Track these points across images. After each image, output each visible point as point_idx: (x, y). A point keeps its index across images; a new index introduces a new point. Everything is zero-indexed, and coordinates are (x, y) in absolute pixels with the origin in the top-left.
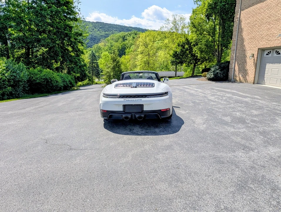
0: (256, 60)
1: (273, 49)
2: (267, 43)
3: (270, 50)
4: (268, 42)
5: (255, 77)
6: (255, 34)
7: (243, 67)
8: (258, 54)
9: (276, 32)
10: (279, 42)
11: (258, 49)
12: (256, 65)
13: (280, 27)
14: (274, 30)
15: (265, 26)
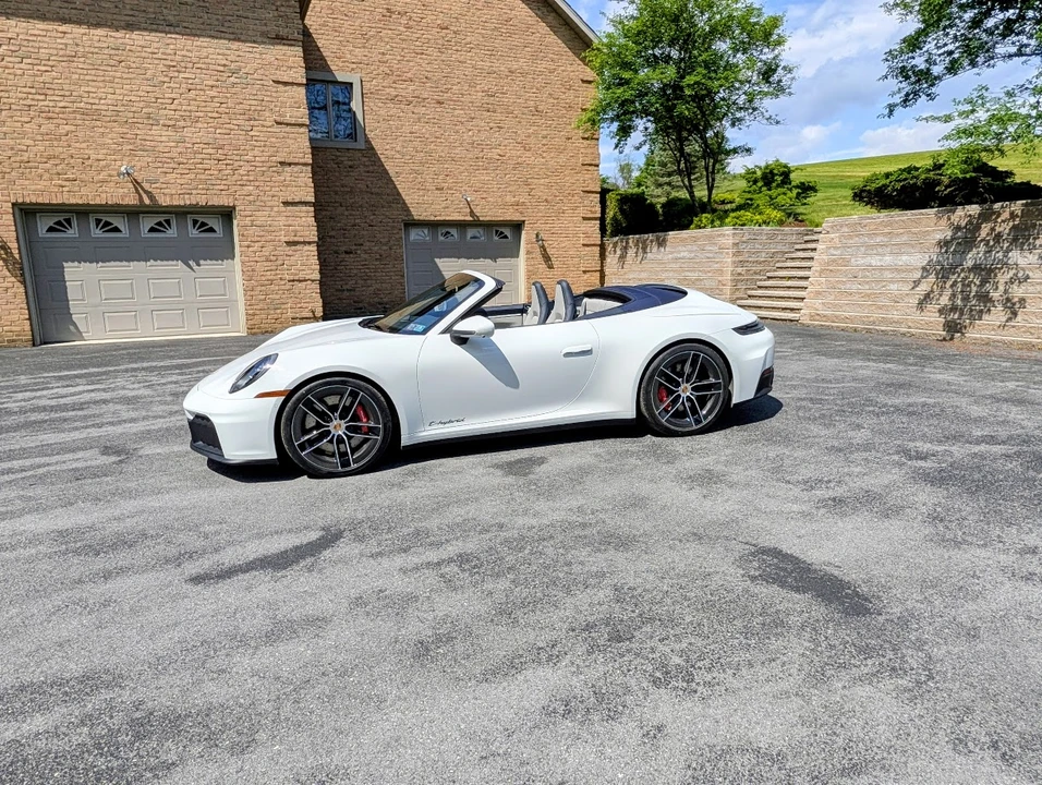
0: (15, 252)
1: (83, 212)
2: (63, 187)
3: (67, 216)
4: (67, 183)
5: (30, 319)
8: (15, 225)
9: (100, 157)
10: (126, 190)
11: (13, 204)
12: (22, 269)
13: (111, 141)
14: (84, 145)
15: (22, 119)
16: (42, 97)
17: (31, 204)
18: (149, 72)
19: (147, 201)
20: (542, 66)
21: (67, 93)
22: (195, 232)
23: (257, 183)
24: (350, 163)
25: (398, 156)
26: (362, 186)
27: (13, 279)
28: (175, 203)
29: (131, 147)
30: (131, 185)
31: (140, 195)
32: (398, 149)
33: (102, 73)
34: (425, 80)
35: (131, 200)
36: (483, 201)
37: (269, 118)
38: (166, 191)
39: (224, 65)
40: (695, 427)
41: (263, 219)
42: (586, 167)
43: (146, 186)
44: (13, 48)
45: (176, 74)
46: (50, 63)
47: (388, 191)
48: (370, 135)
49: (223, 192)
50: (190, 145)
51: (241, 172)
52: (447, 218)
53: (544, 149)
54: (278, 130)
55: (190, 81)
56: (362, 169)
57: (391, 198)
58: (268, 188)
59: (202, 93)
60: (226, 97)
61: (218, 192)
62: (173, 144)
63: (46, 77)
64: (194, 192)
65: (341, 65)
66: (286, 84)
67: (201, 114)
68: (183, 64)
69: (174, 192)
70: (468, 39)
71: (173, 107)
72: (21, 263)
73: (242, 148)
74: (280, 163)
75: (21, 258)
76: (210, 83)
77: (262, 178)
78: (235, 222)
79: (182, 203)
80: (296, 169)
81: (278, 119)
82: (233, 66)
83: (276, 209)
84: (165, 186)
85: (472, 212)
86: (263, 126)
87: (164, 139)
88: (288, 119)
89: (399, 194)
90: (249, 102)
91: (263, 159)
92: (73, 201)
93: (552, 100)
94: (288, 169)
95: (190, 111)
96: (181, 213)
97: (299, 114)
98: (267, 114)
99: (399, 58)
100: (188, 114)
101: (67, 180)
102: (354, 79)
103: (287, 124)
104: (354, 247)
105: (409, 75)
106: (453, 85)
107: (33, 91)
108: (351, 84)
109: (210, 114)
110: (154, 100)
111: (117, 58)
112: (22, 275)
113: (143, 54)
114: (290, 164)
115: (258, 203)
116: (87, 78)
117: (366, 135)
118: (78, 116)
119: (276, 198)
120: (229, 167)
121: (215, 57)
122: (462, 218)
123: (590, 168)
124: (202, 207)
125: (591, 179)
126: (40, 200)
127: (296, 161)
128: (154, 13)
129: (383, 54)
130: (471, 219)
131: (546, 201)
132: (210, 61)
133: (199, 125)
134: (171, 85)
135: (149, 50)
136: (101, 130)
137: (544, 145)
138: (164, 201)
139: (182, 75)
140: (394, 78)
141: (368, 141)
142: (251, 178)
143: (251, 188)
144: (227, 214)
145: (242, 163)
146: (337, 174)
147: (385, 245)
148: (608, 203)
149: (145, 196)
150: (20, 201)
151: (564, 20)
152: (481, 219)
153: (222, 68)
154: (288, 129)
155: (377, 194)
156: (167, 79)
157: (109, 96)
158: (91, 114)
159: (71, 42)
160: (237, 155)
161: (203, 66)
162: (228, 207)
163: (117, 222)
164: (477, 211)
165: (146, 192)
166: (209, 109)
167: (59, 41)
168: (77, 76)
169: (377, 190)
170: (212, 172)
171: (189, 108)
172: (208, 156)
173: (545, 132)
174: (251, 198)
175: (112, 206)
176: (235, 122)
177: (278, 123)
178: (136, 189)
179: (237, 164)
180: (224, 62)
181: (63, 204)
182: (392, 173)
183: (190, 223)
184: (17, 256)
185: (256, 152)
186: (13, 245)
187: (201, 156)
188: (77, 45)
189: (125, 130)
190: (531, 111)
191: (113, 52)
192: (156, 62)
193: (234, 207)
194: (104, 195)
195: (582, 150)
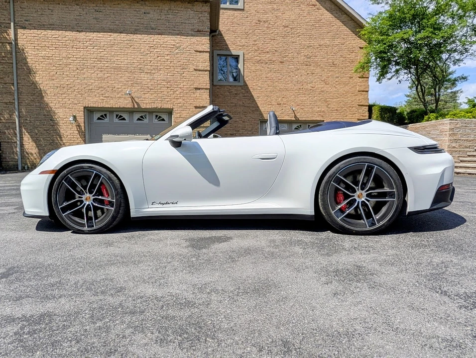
0: (83, 127)
1: (111, 111)
2: (103, 100)
3: (105, 113)
4: (105, 98)
6: (72, 81)
7: (49, 139)
8: (84, 116)
9: (119, 87)
10: (128, 101)
11: (85, 108)
12: (84, 135)
13: (124, 80)
14: (113, 82)
15: (91, 72)
16: (100, 62)
17: (91, 107)
18: (142, 50)
19: (136, 106)
20: (337, 42)
21: (109, 60)
22: (156, 120)
23: (184, 98)
24: (236, 92)
25: (259, 89)
26: (241, 103)
27: (80, 139)
28: (148, 107)
29: (132, 82)
30: (130, 99)
31: (133, 103)
32: (259, 85)
33: (123, 51)
34: (275, 52)
35: (130, 106)
36: (302, 111)
37: (192, 68)
38: (144, 102)
39: (174, 45)
40: (368, 228)
41: (185, 114)
42: (361, 93)
43: (136, 99)
44: (91, 43)
45: (153, 50)
46: (104, 48)
47: (253, 105)
48: (246, 79)
49: (169, 102)
50: (156, 81)
51: (177, 93)
52: (282, 119)
53: (337, 84)
54: (195, 73)
55: (159, 53)
56: (241, 95)
57: (254, 109)
58: (188, 100)
59: (163, 58)
60: (174, 59)
61: (166, 102)
62: (149, 81)
63: (102, 54)
64: (156, 102)
65: (235, 47)
66: (200, 52)
67: (162, 67)
68: (156, 46)
69: (147, 102)
70: (298, 31)
71: (150, 64)
72: (85, 132)
73: (178, 82)
74: (195, 88)
75: (85, 130)
76: (167, 53)
77: (186, 96)
78: (173, 116)
79: (150, 107)
80: (202, 91)
81: (195, 68)
82: (178, 45)
83: (191, 110)
84: (144, 99)
85: (295, 116)
86: (189, 71)
87: (145, 79)
88: (200, 68)
89: (258, 107)
90: (184, 61)
91: (187, 87)
92: (107, 106)
93: (342, 59)
94: (198, 91)
95: (157, 66)
96: (151, 112)
97: (205, 65)
98: (191, 66)
99: (262, 42)
100: (157, 67)
101: (105, 97)
102: (241, 53)
103: (200, 70)
104: (235, 132)
105: (267, 50)
106: (289, 53)
107: (97, 60)
108: (239, 56)
109: (166, 67)
110: (143, 62)
111: (130, 44)
112: (85, 137)
113: (141, 42)
114: (199, 89)
115: (183, 107)
116: (117, 53)
117: (244, 79)
118: (112, 70)
119: (192, 105)
120: (172, 91)
121: (170, 41)
122: (290, 119)
123: (363, 93)
124: (159, 109)
125: (364, 99)
126: (94, 106)
127: (202, 87)
128: (147, 24)
129: (255, 41)
130: (295, 119)
131: (337, 110)
132: (167, 43)
133: (161, 72)
134: (151, 55)
135: (143, 40)
136: (121, 75)
137: (337, 81)
138: (143, 106)
139: (156, 50)
140: (259, 52)
141: (245, 82)
142: (181, 96)
143: (181, 100)
144: (170, 112)
145: (178, 89)
146: (229, 97)
147: (250, 131)
148: (373, 111)
149: (135, 104)
150: (87, 106)
151: (351, 18)
152: (300, 119)
153: (173, 46)
154: (200, 73)
155: (248, 107)
156: (149, 52)
157: (125, 61)
158: (118, 69)
159: (113, 39)
160: (176, 85)
161: (165, 46)
162: (170, 109)
163: (125, 116)
164: (298, 115)
165: (136, 102)
166: (165, 65)
167: (108, 39)
168: (113, 53)
169: (248, 105)
170: (164, 93)
171: (157, 65)
172: (163, 86)
173: (338, 75)
174: (180, 105)
175: (122, 108)
176: (176, 70)
177: (195, 70)
178: (132, 101)
179: (175, 89)
180: (174, 43)
181: (103, 107)
182: (255, 97)
183: (154, 117)
184: (83, 129)
185: (184, 84)
186: (82, 125)
187: (160, 86)
188: (115, 40)
189: (130, 75)
190: (330, 65)
191: (129, 42)
192: (146, 45)
193: (173, 109)
194: (119, 103)
195: (359, 84)
